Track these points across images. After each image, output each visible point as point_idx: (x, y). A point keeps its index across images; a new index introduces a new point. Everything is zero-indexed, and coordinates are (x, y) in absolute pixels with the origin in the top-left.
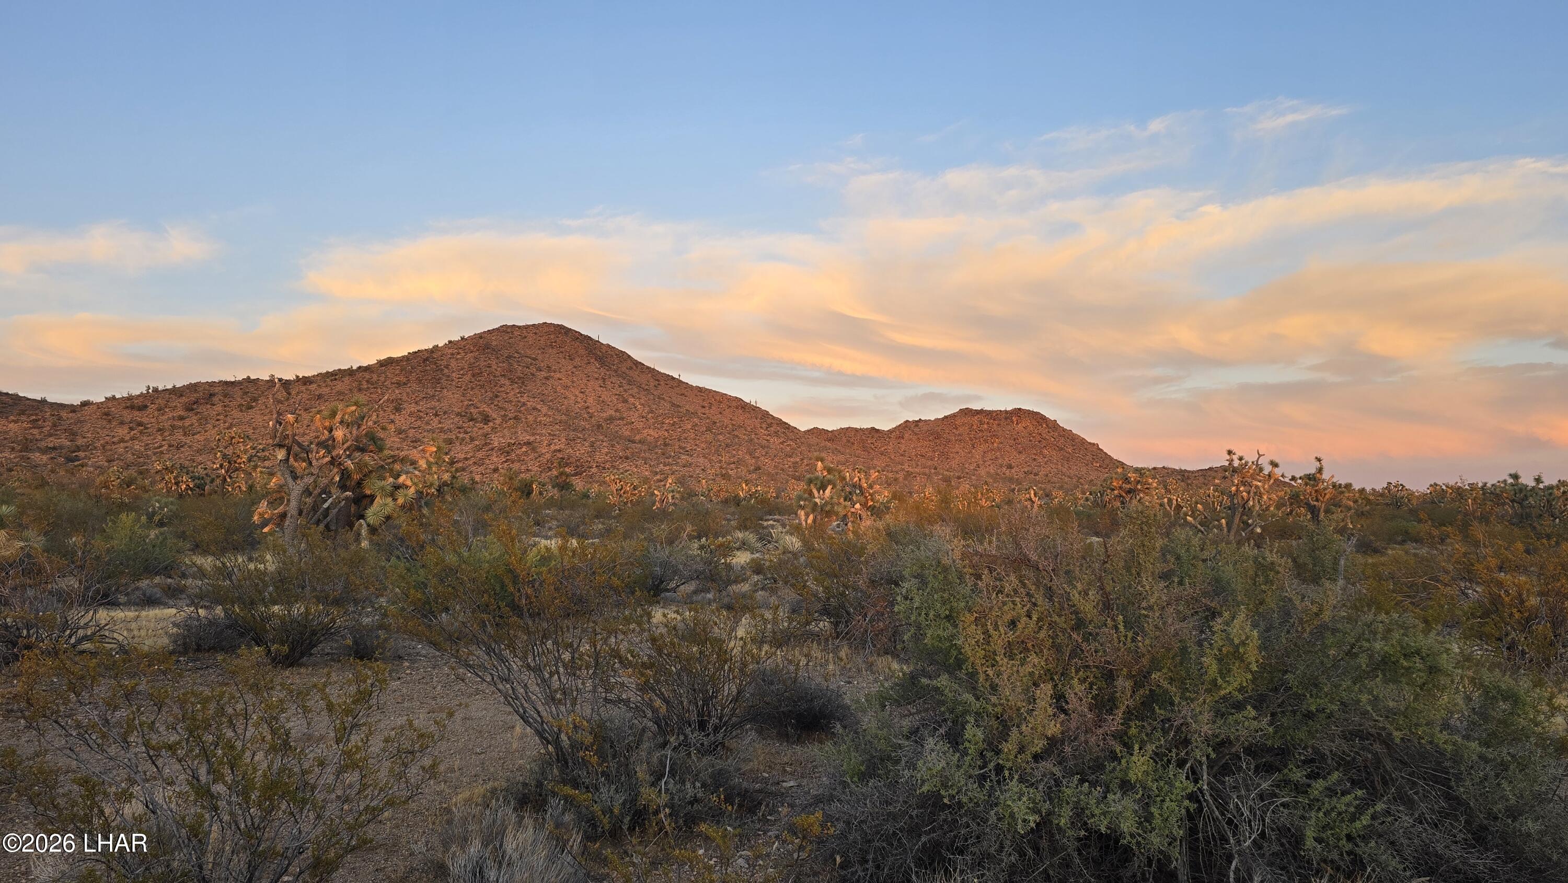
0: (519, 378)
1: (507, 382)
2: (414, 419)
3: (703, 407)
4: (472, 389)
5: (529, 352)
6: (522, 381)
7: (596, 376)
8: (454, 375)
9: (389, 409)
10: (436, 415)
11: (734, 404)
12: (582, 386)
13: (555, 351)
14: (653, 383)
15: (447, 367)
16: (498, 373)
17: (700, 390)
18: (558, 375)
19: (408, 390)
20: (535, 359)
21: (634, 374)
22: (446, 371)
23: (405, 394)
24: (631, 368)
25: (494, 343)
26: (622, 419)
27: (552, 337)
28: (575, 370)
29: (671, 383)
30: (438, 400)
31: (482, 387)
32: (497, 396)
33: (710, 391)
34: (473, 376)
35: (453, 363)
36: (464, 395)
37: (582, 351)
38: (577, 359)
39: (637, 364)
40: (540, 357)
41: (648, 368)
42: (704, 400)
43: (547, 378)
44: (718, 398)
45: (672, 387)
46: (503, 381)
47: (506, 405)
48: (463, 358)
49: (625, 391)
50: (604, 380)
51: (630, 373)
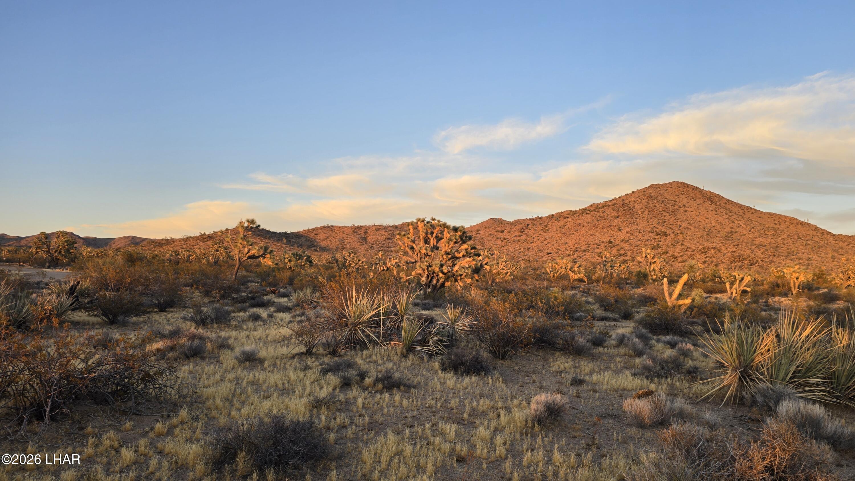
0: (672, 212)
1: (667, 215)
2: (629, 235)
3: (776, 224)
4: (651, 218)
5: (671, 198)
6: (673, 213)
7: (711, 209)
8: (639, 211)
9: (615, 230)
10: (640, 233)
11: (794, 222)
12: (706, 215)
13: (684, 196)
14: (741, 212)
15: (634, 207)
16: (661, 210)
17: (770, 214)
18: (690, 209)
19: (621, 220)
20: (675, 201)
21: (729, 206)
22: (634, 210)
23: (620, 223)
24: (726, 204)
25: (653, 194)
26: (737, 232)
27: (681, 189)
28: (698, 206)
29: (751, 211)
30: (637, 225)
31: (655, 217)
32: (665, 222)
33: (776, 215)
34: (649, 212)
35: (636, 206)
36: (648, 222)
37: (699, 196)
38: (698, 200)
39: (728, 201)
40: (677, 200)
41: (735, 203)
42: (774, 220)
43: (686, 211)
44: (783, 219)
45: (752, 213)
46: (664, 214)
47: (671, 226)
48: (640, 203)
49: (730, 216)
50: (716, 211)
51: (727, 206)
